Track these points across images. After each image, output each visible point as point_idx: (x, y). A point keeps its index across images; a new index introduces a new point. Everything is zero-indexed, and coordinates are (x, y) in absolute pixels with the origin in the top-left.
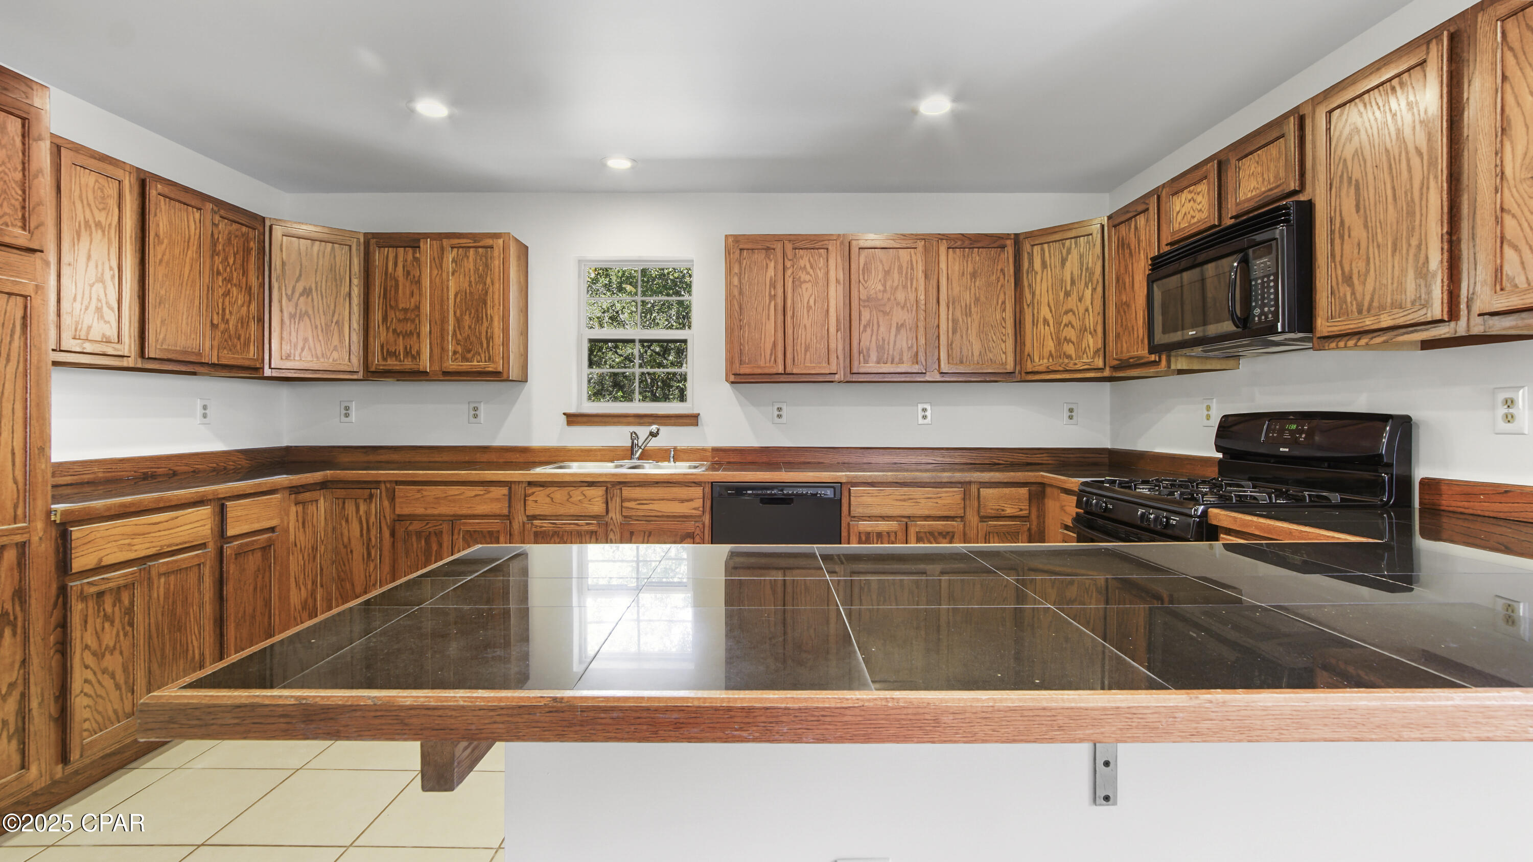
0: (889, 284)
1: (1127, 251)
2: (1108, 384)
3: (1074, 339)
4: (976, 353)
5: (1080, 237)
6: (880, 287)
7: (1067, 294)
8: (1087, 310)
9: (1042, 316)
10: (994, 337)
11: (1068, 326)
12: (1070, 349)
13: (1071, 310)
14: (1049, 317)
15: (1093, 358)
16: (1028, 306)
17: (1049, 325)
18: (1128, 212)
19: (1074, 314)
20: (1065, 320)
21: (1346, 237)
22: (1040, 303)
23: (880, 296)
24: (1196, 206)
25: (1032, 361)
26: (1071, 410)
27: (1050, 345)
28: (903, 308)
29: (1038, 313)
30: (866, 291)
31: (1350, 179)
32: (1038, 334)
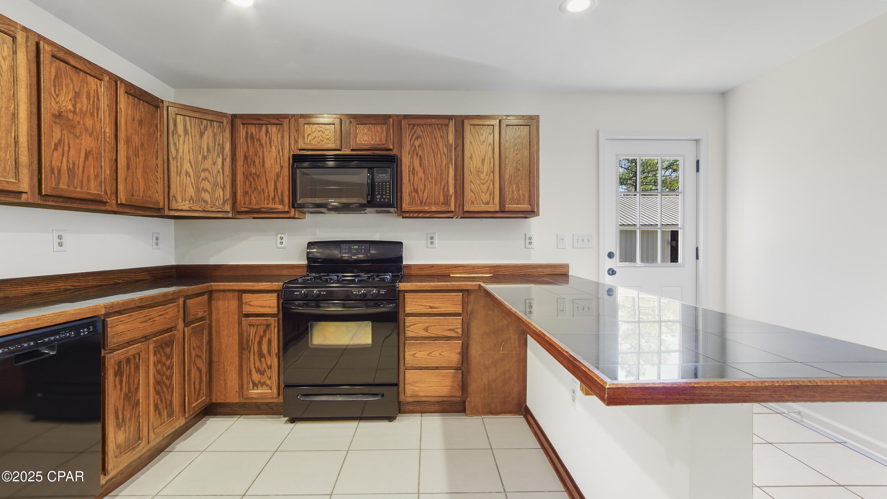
0: (78, 106)
1: (257, 144)
2: (173, 220)
3: (209, 189)
4: (142, 190)
5: (214, 121)
6: (70, 107)
7: (205, 158)
8: (219, 172)
9: (184, 169)
10: (152, 178)
11: (205, 180)
12: (207, 196)
13: (207, 170)
14: (190, 170)
15: (224, 204)
16: (174, 159)
17: (190, 177)
18: (259, 119)
19: (209, 172)
20: (203, 175)
21: (415, 175)
22: (182, 159)
23: (71, 116)
24: (323, 135)
25: (177, 202)
26: (157, 239)
27: (191, 191)
28: (90, 136)
29: (181, 165)
30: (57, 106)
31: (417, 154)
32: (181, 182)
